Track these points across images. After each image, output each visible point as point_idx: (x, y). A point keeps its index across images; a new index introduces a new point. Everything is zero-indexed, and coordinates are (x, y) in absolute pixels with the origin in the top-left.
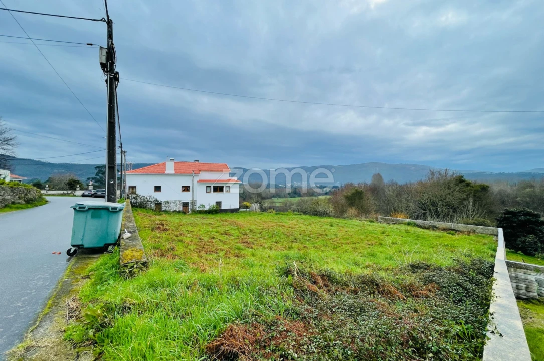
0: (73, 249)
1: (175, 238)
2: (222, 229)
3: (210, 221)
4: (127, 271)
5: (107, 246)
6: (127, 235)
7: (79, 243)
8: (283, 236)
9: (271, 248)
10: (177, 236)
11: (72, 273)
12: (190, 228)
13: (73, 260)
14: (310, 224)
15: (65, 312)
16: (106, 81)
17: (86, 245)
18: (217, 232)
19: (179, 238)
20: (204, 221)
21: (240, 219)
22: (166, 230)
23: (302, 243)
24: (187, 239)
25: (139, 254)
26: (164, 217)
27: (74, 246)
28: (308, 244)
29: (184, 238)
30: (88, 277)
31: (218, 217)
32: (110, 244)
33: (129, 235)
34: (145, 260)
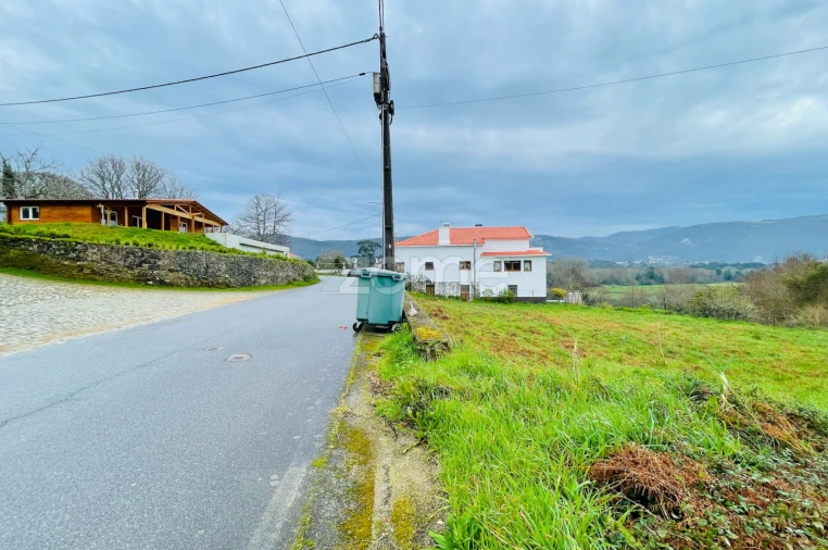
0: (359, 323)
1: (460, 329)
2: (525, 325)
3: (503, 312)
4: (428, 350)
5: (391, 324)
6: (413, 312)
7: (365, 318)
8: (640, 345)
9: (620, 361)
10: (462, 327)
11: (363, 349)
12: (478, 320)
13: (360, 336)
14: (698, 331)
15: (368, 386)
16: (380, 117)
17: (371, 321)
18: (518, 328)
19: (466, 329)
20: (493, 312)
21: (551, 313)
22: (445, 318)
23: (687, 361)
24: (477, 332)
25: (435, 333)
26: (440, 303)
27: (359, 320)
28: (701, 363)
29: (471, 330)
30: (379, 355)
31: (514, 308)
32: (394, 323)
33: (416, 312)
34: (445, 340)
